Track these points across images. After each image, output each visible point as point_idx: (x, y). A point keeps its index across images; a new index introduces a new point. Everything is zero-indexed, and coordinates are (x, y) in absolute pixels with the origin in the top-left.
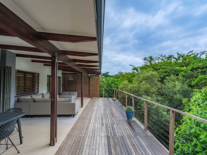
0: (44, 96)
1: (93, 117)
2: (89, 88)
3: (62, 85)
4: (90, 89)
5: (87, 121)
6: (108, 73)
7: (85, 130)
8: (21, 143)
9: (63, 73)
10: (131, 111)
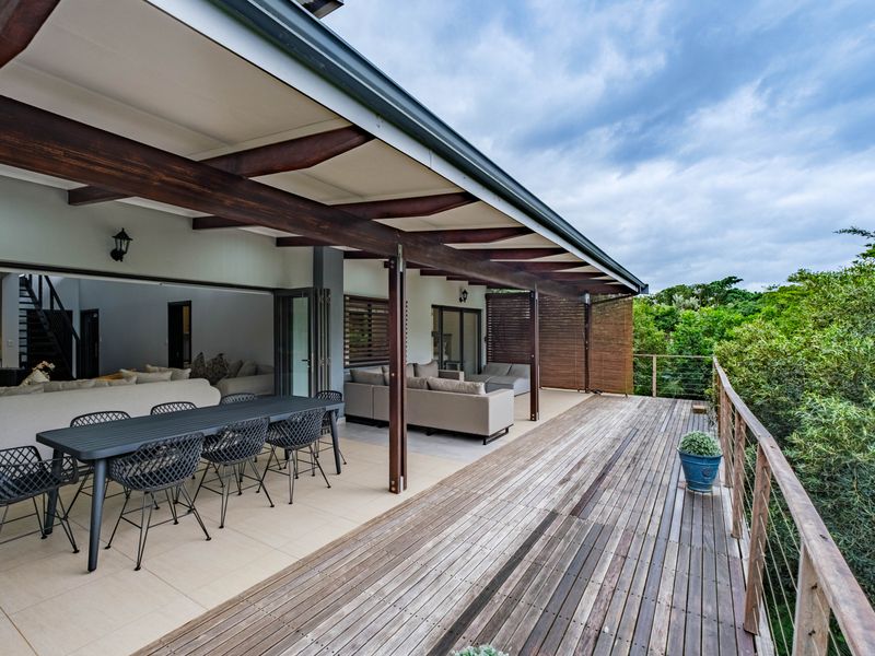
0: (419, 371)
1: (549, 456)
2: (586, 352)
3: (487, 339)
4: (592, 355)
5: (521, 461)
6: (730, 280)
7: (496, 481)
8: (339, 473)
9: (487, 297)
10: (700, 453)
